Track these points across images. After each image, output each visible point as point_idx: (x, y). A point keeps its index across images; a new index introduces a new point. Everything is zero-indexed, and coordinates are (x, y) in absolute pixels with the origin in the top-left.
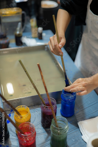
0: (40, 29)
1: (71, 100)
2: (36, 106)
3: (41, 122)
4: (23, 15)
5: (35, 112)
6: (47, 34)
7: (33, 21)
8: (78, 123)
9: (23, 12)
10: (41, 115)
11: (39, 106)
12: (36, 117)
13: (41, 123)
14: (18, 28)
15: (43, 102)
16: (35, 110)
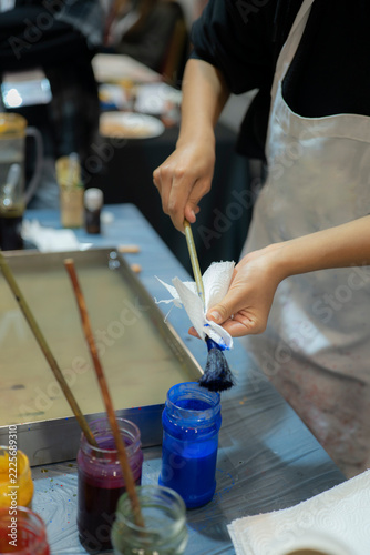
0: (94, 196)
1: (200, 432)
2: (60, 466)
3: (76, 527)
4: (29, 140)
5: (55, 487)
7: (66, 167)
8: (228, 526)
9: (32, 131)
10: (76, 499)
11: (71, 466)
12: (57, 508)
13: (78, 532)
15: (86, 434)
16: (56, 481)
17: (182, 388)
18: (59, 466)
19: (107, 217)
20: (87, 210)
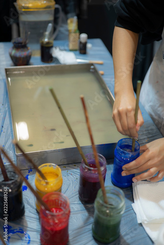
0: (84, 36)
3: (78, 193)
5: (69, 175)
6: (93, 45)
7: (72, 22)
9: (57, 6)
11: (75, 166)
12: (70, 184)
14: (47, 33)
15: (84, 160)
16: (69, 172)
17: (123, 140)
18: (70, 165)
19: (89, 46)
20: (81, 43)
